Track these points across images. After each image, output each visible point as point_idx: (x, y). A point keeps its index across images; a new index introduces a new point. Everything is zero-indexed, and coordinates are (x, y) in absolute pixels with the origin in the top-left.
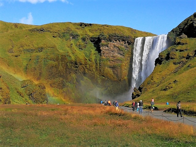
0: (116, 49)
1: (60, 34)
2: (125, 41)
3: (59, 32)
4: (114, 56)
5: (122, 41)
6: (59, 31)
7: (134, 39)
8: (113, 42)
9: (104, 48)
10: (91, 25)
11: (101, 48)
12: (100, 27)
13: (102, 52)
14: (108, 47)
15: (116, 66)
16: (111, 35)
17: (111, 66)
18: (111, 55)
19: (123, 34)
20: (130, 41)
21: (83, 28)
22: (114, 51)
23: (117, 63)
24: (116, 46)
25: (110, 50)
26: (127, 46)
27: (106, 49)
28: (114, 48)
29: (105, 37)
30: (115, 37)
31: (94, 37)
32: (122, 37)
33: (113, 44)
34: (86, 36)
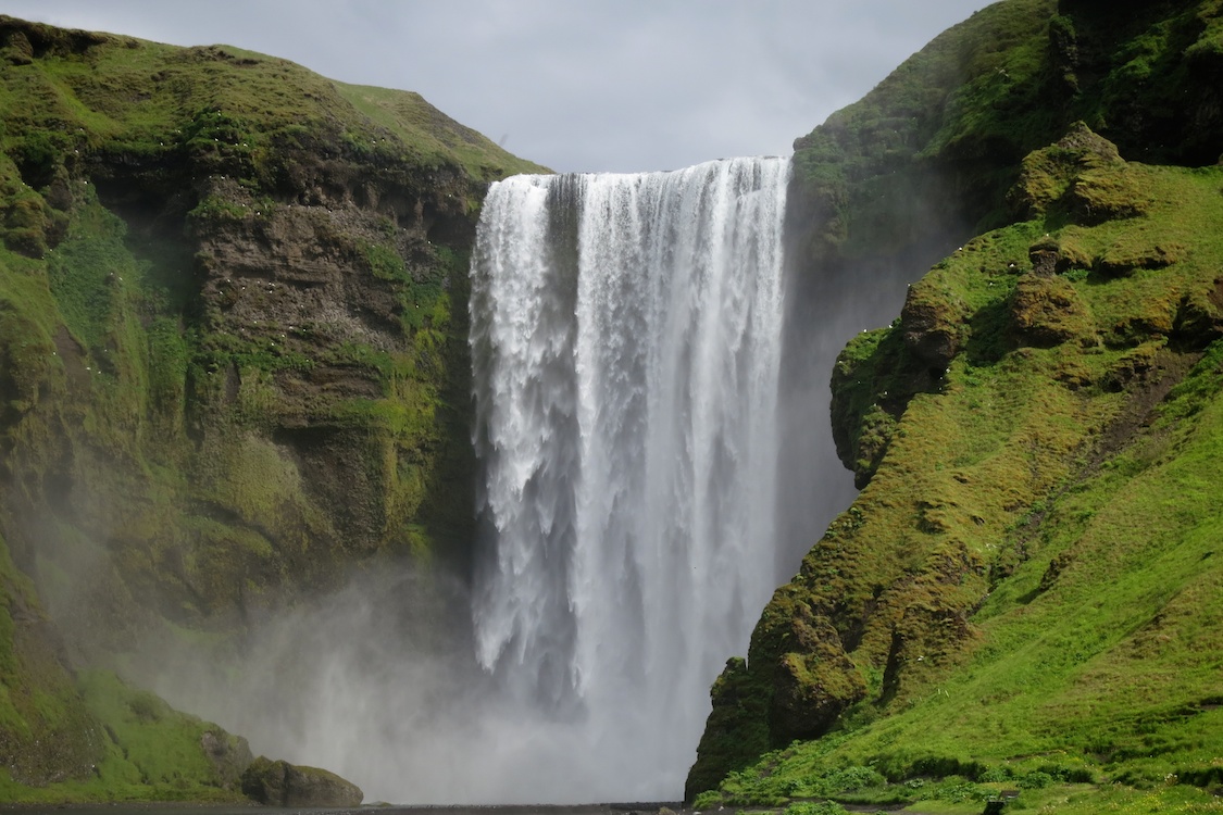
0: (335, 269)
2: (407, 200)
4: (316, 329)
7: (480, 192)
8: (315, 202)
9: (229, 249)
10: (83, 40)
11: (205, 251)
12: (167, 62)
13: (211, 285)
14: (264, 242)
15: (334, 419)
16: (296, 134)
17: (291, 423)
18: (293, 320)
19: (394, 138)
20: (447, 199)
21: (17, 62)
22: (321, 284)
23: (345, 392)
24: (336, 243)
25: (286, 274)
26: (420, 242)
27: (248, 262)
28: (322, 260)
29: (244, 155)
30: (326, 152)
31: (129, 145)
32: (382, 159)
33: (313, 220)
34: (59, 134)
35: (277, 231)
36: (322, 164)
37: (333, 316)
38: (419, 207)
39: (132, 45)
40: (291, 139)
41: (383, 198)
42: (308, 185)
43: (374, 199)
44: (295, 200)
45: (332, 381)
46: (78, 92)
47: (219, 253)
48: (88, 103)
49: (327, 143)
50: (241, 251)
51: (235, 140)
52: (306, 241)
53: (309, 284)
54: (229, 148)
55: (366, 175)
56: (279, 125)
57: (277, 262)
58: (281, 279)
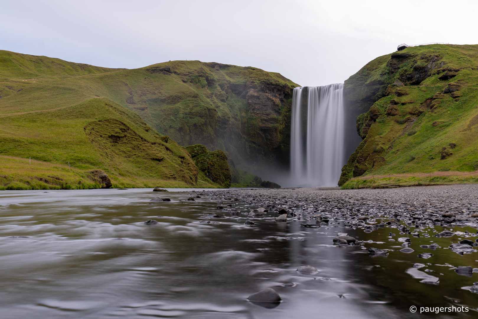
0: (270, 103)
1: (192, 77)
3: (190, 75)
4: (267, 113)
6: (191, 73)
7: (292, 90)
8: (266, 92)
10: (228, 66)
12: (241, 69)
14: (259, 99)
15: (270, 127)
16: (264, 81)
17: (263, 128)
18: (263, 111)
19: (279, 82)
20: (287, 91)
21: (218, 70)
22: (268, 106)
23: (272, 123)
24: (270, 99)
26: (282, 98)
27: (256, 102)
28: (268, 102)
29: (256, 85)
30: (268, 84)
31: (236, 83)
32: (277, 85)
33: (266, 96)
34: (225, 82)
35: (261, 97)
36: (268, 86)
37: (270, 111)
38: (282, 93)
39: (235, 67)
40: (263, 82)
41: (277, 91)
42: (266, 90)
43: (275, 92)
44: (264, 92)
45: (270, 121)
46: (227, 75)
47: (252, 101)
48: (229, 76)
49: (269, 83)
50: (256, 101)
51: (254, 83)
52: (265, 99)
53: (266, 106)
54: (253, 84)
55: (275, 88)
56: (261, 80)
57: (261, 102)
58: (262, 105)
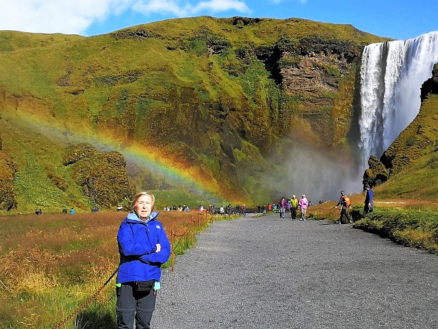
0: (318, 73)
1: (184, 41)
2: (339, 53)
3: (182, 38)
4: (314, 89)
5: (332, 53)
6: (184, 35)
7: (361, 49)
8: (312, 56)
9: (288, 70)
10: (257, 20)
11: (282, 71)
12: (278, 24)
13: (284, 80)
14: (298, 68)
15: (319, 112)
16: (306, 39)
17: (307, 113)
18: (307, 87)
20: (351, 52)
21: (240, 28)
22: (314, 77)
23: (322, 105)
24: (318, 66)
25: (305, 75)
26: (344, 64)
27: (294, 73)
28: (315, 71)
29: (292, 45)
30: (314, 43)
31: (265, 46)
33: (311, 61)
34: (247, 45)
35: (301, 64)
36: (313, 46)
37: (318, 85)
38: (343, 54)
39: (271, 20)
42: (310, 52)
43: (329, 54)
44: (306, 56)
45: (318, 102)
47: (286, 72)
49: (315, 40)
50: (292, 70)
51: (289, 42)
52: (310, 66)
53: (311, 78)
57: (302, 73)
58: (303, 77)
